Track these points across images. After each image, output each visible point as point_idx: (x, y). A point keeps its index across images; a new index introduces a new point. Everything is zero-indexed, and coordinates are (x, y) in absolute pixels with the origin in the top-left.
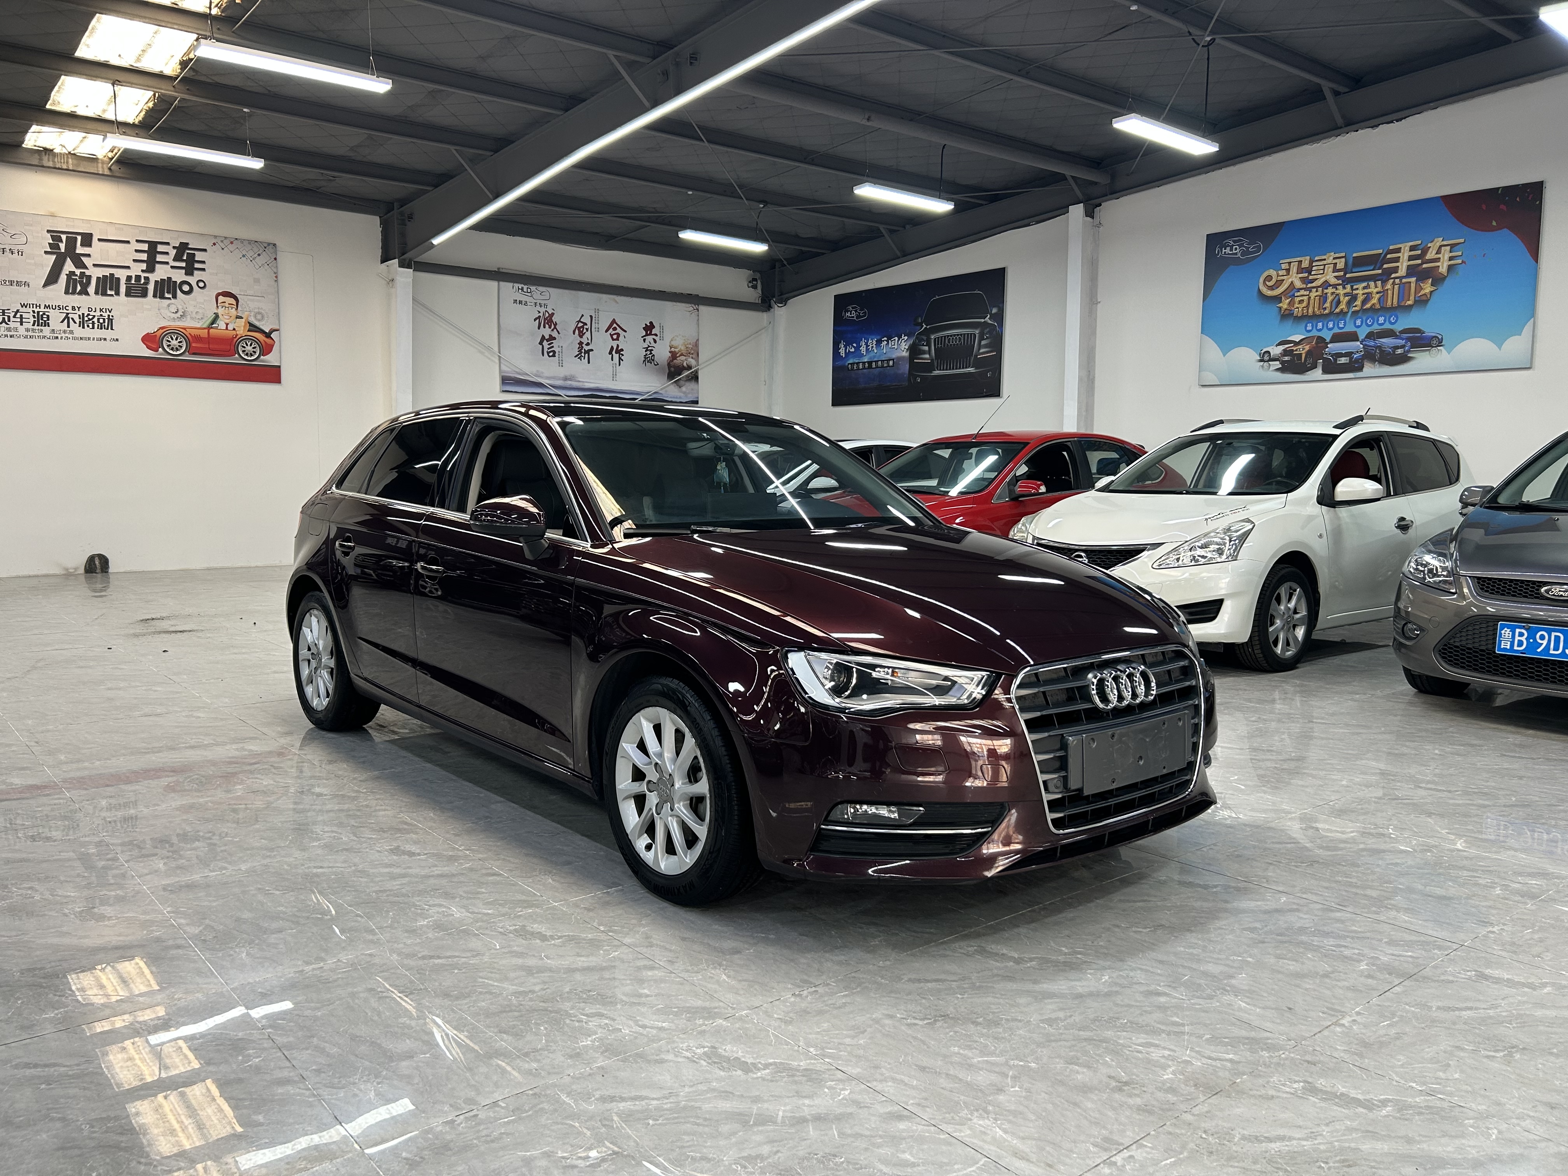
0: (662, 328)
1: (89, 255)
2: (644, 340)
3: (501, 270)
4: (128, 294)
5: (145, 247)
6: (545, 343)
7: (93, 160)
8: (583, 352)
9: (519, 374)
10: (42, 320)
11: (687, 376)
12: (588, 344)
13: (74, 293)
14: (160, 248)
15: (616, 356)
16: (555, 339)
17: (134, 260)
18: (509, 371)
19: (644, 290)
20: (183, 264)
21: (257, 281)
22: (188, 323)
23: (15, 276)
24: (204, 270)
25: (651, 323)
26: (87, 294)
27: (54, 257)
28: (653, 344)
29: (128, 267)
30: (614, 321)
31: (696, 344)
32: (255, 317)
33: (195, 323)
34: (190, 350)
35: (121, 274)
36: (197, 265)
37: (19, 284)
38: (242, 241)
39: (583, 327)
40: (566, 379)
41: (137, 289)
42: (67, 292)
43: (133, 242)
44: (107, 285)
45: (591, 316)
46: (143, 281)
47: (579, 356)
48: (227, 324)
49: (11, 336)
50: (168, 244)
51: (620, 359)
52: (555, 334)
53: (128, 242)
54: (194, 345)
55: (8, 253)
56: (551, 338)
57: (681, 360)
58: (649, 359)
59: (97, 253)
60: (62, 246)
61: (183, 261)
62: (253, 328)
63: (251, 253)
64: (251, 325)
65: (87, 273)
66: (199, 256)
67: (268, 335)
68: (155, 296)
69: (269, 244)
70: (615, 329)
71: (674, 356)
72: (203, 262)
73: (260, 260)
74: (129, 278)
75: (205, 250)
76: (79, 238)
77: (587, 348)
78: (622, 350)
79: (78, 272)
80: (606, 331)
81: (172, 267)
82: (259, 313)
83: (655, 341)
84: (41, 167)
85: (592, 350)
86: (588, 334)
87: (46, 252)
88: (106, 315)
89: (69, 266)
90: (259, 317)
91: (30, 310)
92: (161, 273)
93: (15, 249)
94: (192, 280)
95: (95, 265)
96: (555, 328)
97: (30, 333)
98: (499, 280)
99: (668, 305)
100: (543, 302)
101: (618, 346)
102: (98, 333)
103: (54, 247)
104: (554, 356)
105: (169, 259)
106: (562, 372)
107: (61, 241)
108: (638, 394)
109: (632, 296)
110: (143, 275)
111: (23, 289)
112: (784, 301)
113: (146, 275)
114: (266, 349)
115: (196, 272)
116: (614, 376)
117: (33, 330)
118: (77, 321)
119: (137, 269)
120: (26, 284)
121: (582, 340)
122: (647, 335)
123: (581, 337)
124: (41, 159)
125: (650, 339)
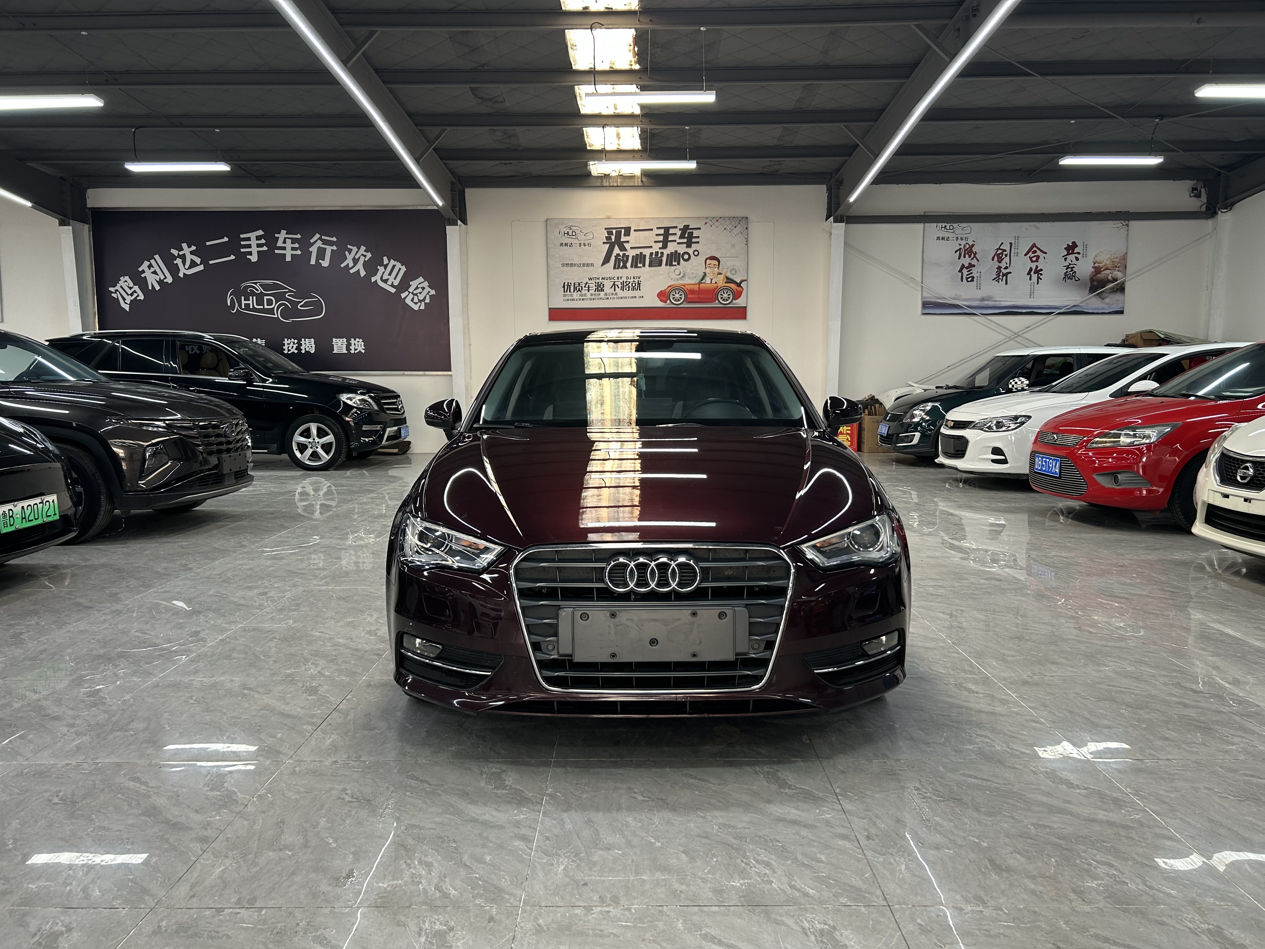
0: (1086, 246)
1: (628, 242)
2: (1065, 259)
3: (927, 214)
4: (650, 265)
5: (662, 231)
6: (965, 271)
7: (632, 177)
8: (1002, 275)
9: (939, 298)
10: (600, 288)
11: (1112, 288)
12: (1006, 268)
13: (618, 268)
14: (671, 231)
15: (1035, 277)
16: (974, 266)
17: (655, 242)
18: (930, 296)
19: (1068, 213)
20: (685, 240)
21: (733, 246)
22: (687, 281)
23: (586, 260)
24: (698, 242)
25: (1074, 243)
26: (626, 268)
27: (608, 245)
28: (1075, 261)
29: (651, 247)
30: (1034, 245)
31: (1124, 258)
32: (731, 272)
33: (690, 281)
34: (687, 300)
35: (647, 252)
36: (694, 240)
37: (588, 265)
38: (724, 218)
39: (1002, 253)
40: (983, 299)
41: (656, 261)
42: (614, 268)
43: (655, 229)
44: (639, 260)
45: (1011, 244)
46: (659, 255)
47: (997, 279)
48: (711, 280)
49: (583, 299)
50: (676, 227)
51: (1039, 278)
52: (974, 262)
53: (652, 230)
54: (689, 296)
55: (582, 246)
56: (971, 266)
57: (1107, 274)
58: (1070, 275)
59: (633, 240)
60: (613, 237)
61: (685, 238)
62: (729, 280)
63: (730, 226)
64: (727, 278)
65: (627, 253)
66: (695, 233)
67: (739, 285)
68: (666, 265)
69: (743, 218)
70: (1035, 252)
71: (1097, 270)
72: (698, 237)
73: (736, 231)
74: (651, 254)
75: (700, 229)
76: (623, 231)
77: (1005, 271)
78: (1041, 270)
79: (621, 254)
80: (1025, 255)
81: (678, 243)
82: (733, 269)
83: (1077, 259)
84: (602, 187)
85: (1010, 273)
86: (1007, 259)
87: (604, 243)
88: (636, 281)
89: (617, 250)
90: (733, 272)
91: (593, 282)
92: (672, 248)
93: (586, 242)
94: (690, 251)
95: (631, 248)
96: (975, 257)
97: (593, 297)
98: (924, 222)
99: (1094, 225)
100: (964, 236)
101: (1037, 267)
102: (631, 293)
103: (609, 238)
104: (972, 281)
105: (676, 238)
106: (980, 294)
107: (613, 234)
108: (1055, 308)
109: (1054, 221)
110: (660, 251)
111: (590, 268)
112: (1229, 206)
113: (662, 251)
114: (737, 295)
115: (693, 245)
116: (1032, 294)
117: (595, 294)
118: (620, 286)
119: (656, 248)
120: (592, 265)
121: (1000, 265)
122: (1068, 254)
123: (1000, 262)
124: (602, 182)
125: (1072, 257)
